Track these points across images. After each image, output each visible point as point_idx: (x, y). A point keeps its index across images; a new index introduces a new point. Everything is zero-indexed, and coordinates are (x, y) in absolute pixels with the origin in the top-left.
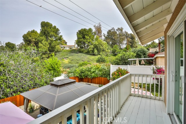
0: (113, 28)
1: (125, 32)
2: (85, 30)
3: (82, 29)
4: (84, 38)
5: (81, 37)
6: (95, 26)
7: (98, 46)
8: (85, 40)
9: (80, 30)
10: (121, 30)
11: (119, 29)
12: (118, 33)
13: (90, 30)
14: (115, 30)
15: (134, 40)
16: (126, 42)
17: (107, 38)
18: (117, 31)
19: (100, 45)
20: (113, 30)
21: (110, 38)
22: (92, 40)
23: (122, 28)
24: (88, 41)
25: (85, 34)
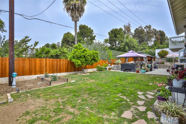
0: (141, 27)
1: (153, 29)
2: (116, 29)
3: (113, 29)
4: (116, 36)
5: (113, 36)
6: (124, 26)
7: (129, 43)
8: (117, 39)
9: (112, 30)
10: (149, 27)
11: (146, 26)
12: (145, 31)
13: (121, 29)
14: (143, 28)
15: (164, 37)
16: (154, 40)
17: (134, 36)
18: (145, 29)
19: (131, 43)
20: (140, 29)
21: (137, 36)
22: (123, 38)
23: (150, 26)
24: (120, 39)
25: (116, 33)
